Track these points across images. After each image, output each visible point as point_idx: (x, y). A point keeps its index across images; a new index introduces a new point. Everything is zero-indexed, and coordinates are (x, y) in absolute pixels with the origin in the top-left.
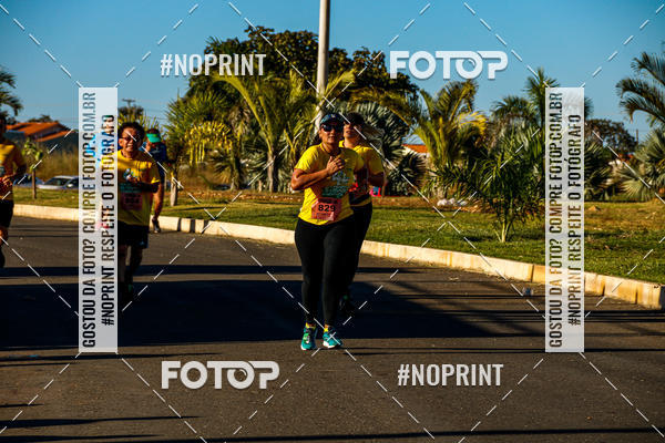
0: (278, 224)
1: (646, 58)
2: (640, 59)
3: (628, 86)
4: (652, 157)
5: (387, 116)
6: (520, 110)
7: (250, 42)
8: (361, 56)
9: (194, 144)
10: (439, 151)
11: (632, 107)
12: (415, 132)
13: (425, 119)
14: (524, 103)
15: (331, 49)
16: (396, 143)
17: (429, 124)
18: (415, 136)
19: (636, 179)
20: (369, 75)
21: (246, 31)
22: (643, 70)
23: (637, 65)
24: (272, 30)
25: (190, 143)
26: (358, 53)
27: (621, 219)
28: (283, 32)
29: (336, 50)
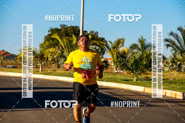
0: (70, 76)
1: (172, 32)
2: (170, 33)
3: (167, 40)
4: (172, 61)
5: (99, 49)
6: (136, 47)
7: (61, 29)
8: (92, 33)
9: (47, 55)
10: (114, 58)
11: (168, 46)
12: (107, 52)
13: (111, 49)
14: (137, 45)
15: (84, 30)
16: (101, 56)
17: (111, 50)
18: (107, 53)
19: (167, 67)
20: (94, 38)
21: (60, 26)
22: (171, 36)
23: (169, 34)
24: (67, 25)
25: (46, 54)
26: (91, 32)
27: (167, 76)
28: (70, 26)
29: (85, 31)
